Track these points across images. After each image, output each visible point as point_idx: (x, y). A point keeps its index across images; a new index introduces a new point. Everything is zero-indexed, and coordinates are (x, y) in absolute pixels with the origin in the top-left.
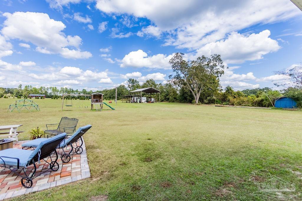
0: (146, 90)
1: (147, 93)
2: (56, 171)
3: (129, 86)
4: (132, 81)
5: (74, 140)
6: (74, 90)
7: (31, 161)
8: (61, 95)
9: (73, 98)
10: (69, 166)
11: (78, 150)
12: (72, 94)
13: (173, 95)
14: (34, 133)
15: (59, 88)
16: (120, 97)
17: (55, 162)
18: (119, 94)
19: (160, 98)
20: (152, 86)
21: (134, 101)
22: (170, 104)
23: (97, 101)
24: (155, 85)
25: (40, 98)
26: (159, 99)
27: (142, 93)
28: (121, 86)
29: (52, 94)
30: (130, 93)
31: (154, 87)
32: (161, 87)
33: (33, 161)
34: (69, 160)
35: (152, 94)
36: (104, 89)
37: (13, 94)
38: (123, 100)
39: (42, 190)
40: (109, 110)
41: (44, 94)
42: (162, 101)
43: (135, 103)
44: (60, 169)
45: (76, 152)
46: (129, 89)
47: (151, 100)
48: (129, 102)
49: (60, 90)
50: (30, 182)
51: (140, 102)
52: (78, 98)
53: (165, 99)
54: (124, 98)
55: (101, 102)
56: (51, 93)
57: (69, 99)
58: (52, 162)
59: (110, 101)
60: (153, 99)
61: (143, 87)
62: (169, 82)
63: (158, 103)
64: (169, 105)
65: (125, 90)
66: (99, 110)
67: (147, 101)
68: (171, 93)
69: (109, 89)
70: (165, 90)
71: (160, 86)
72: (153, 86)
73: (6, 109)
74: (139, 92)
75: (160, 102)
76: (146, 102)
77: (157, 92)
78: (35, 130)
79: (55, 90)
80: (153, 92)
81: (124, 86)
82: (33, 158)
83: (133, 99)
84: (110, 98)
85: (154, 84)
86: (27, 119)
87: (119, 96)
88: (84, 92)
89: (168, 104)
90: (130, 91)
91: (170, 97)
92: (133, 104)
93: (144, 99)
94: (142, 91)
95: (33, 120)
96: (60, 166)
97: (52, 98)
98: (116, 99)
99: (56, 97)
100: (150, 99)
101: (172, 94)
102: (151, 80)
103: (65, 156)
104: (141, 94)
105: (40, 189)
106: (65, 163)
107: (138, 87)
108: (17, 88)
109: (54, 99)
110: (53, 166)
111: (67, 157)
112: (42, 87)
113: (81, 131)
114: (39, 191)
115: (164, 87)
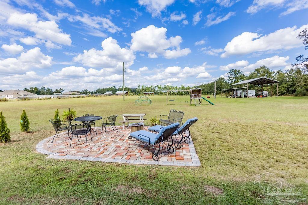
0: (255, 81)
1: (255, 85)
2: (172, 153)
3: (230, 78)
4: (234, 72)
5: (183, 130)
6: (174, 87)
7: (157, 141)
8: (164, 92)
9: (174, 94)
10: (181, 152)
11: (186, 140)
12: (172, 91)
13: (305, 85)
14: (153, 121)
15: (163, 86)
16: (219, 92)
17: (171, 146)
18: (217, 89)
19: (278, 90)
20: (264, 75)
21: (237, 96)
22: (297, 98)
23: (196, 96)
24: (270, 74)
25: (151, 94)
26: (275, 92)
27: (248, 85)
28: (220, 79)
29: (159, 91)
30: (232, 86)
31: (267, 76)
32: (280, 75)
33: (158, 141)
34: (180, 147)
35: (265, 86)
36: (201, 84)
37: (136, 92)
38: (223, 94)
39: (165, 165)
40: (208, 105)
41: (153, 91)
42: (282, 94)
43: (239, 97)
44: (175, 153)
45: (185, 141)
46: (230, 82)
47: (262, 94)
48: (230, 96)
49: (163, 87)
50: (157, 157)
51: (246, 96)
52: (178, 94)
53: (288, 92)
54: (224, 92)
55: (200, 96)
56: (157, 91)
57: (170, 95)
58: (169, 145)
59: (207, 96)
60: (265, 93)
61: (250, 78)
62: (295, 67)
63: (274, 98)
64: (295, 100)
65: (224, 84)
66: (198, 105)
67: (256, 95)
68: (299, 82)
69: (205, 83)
70: (288, 79)
71: (278, 73)
72: (266, 74)
73: (134, 103)
74: (244, 84)
75: (279, 96)
76: (254, 97)
77: (272, 82)
78: (153, 118)
79: (160, 88)
80: (267, 84)
81: (223, 79)
82: (158, 139)
83: (235, 93)
84: (208, 93)
85: (267, 73)
86: (146, 111)
87: (218, 90)
88: (183, 88)
89: (294, 98)
90: (231, 84)
91: (298, 88)
92: (236, 99)
93: (251, 93)
94: (249, 83)
95: (149, 111)
96: (175, 150)
97: (159, 95)
98: (215, 94)
99: (161, 94)
100: (260, 93)
101: (303, 84)
102: (262, 68)
103: (177, 143)
104: (246, 86)
105: (164, 164)
106: (177, 148)
107: (242, 78)
108: (137, 88)
109: (160, 95)
110: (169, 149)
111: (179, 144)
112: (151, 86)
113: (190, 122)
114: (163, 166)
115: (286, 75)
